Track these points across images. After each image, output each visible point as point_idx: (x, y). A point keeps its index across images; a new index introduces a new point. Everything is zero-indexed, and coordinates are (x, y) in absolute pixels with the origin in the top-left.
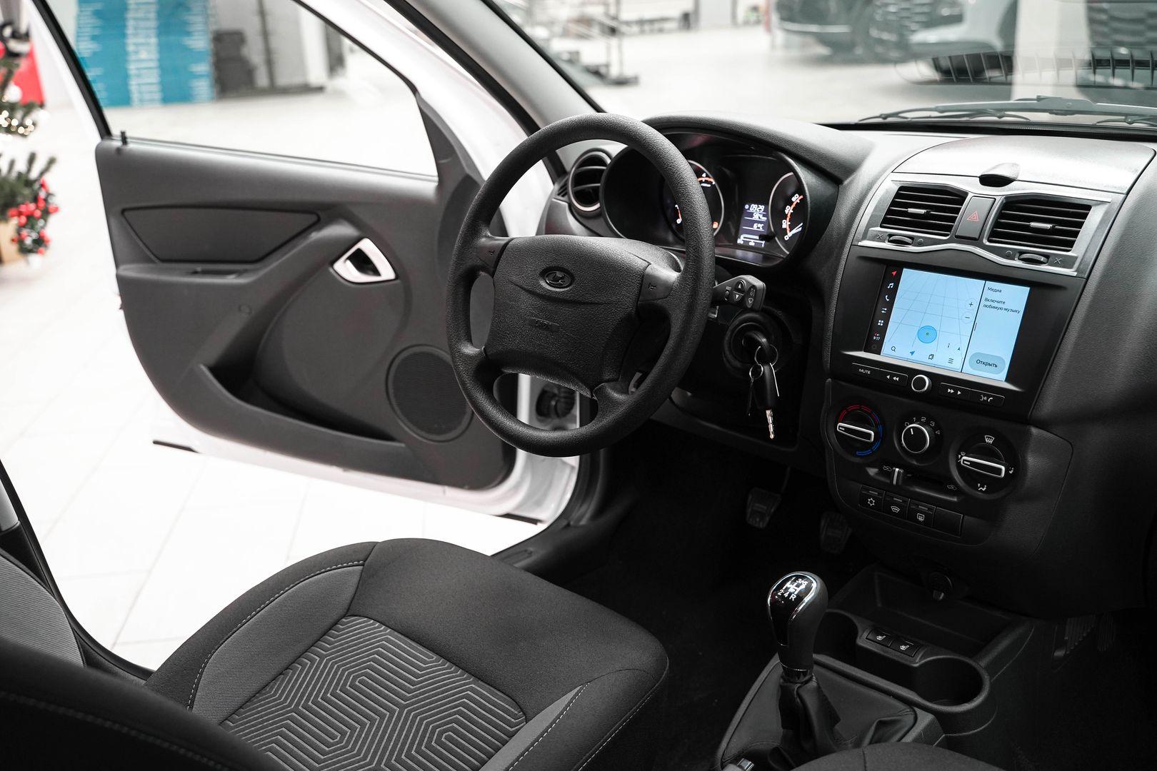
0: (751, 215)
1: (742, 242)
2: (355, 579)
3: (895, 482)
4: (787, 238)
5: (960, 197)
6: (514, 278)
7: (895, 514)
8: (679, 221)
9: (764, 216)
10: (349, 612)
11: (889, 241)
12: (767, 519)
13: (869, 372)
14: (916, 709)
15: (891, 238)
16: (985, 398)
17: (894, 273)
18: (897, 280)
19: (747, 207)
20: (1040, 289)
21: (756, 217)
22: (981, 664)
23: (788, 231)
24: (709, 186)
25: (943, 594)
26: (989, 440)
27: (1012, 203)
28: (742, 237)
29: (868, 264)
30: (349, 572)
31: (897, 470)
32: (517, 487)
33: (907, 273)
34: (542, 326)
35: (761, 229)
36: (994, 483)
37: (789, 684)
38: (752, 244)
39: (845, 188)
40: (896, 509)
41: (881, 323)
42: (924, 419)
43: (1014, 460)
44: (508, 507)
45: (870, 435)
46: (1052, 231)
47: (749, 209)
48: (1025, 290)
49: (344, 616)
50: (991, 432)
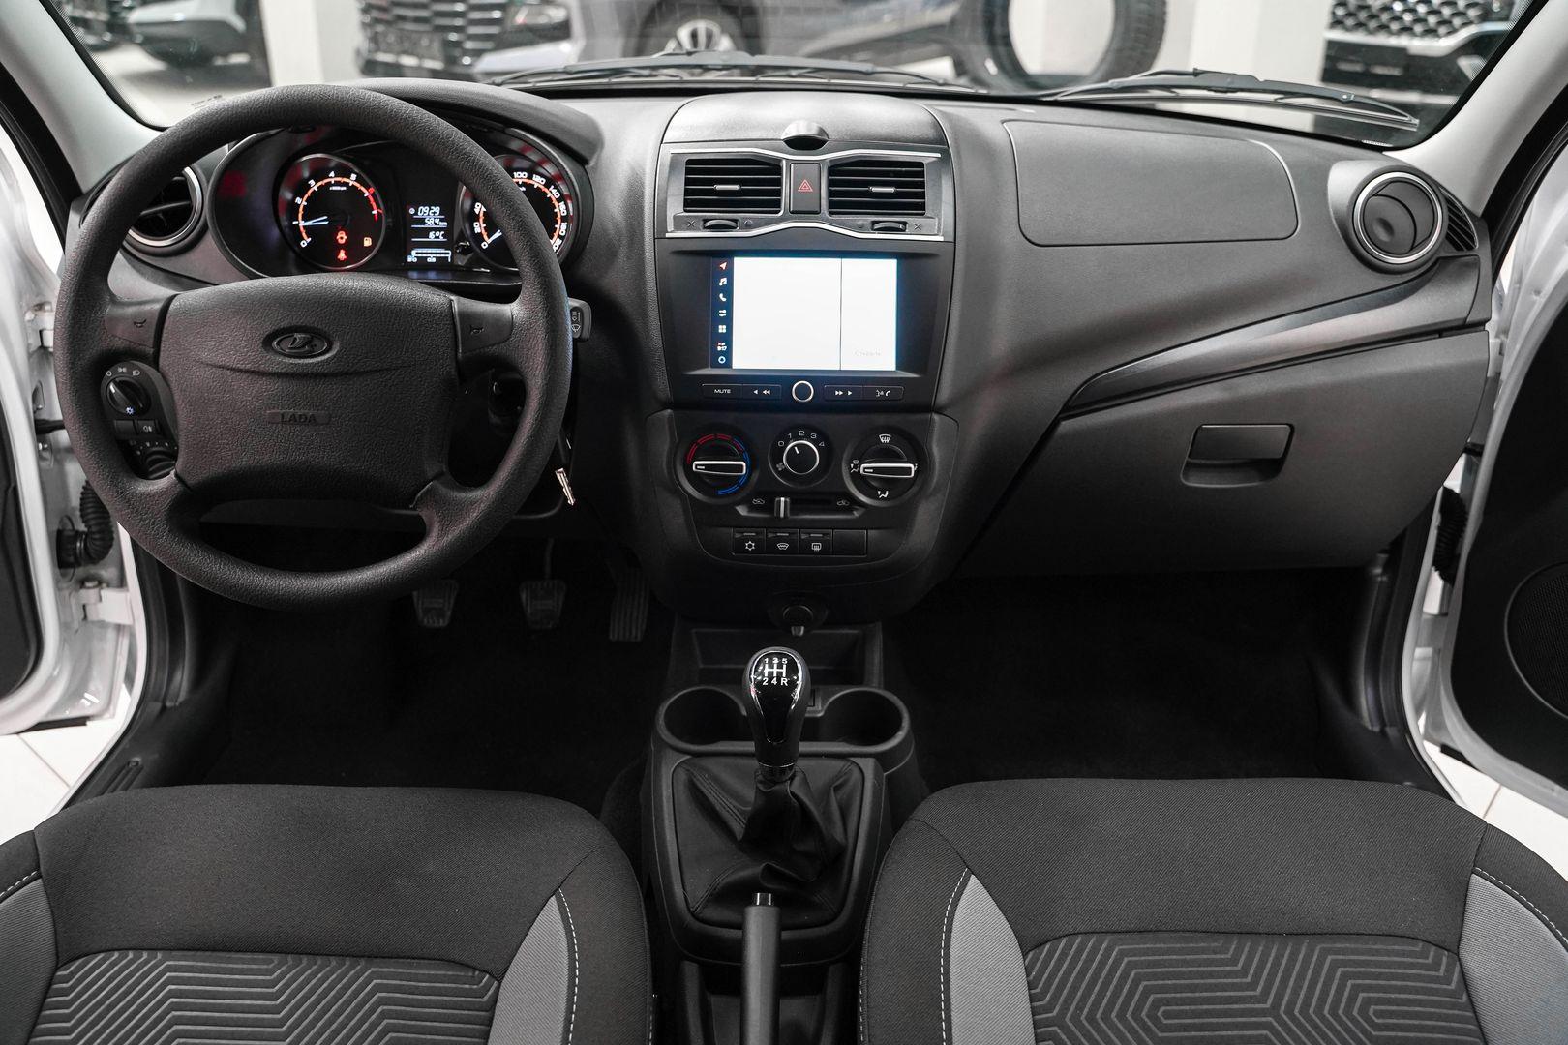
0: (422, 221)
1: (415, 260)
2: (42, 905)
3: (782, 515)
4: (484, 245)
5: (773, 167)
6: (205, 356)
7: (783, 552)
8: (304, 244)
9: (442, 220)
10: (67, 951)
11: (705, 228)
12: (449, 613)
13: (729, 391)
14: (852, 759)
15: (709, 224)
16: (882, 393)
17: (724, 266)
18: (729, 273)
19: (412, 211)
20: (911, 261)
21: (429, 223)
22: (875, 686)
23: (485, 237)
24: (344, 188)
25: (803, 628)
26: (885, 439)
27: (836, 169)
28: (414, 252)
29: (689, 259)
30: (25, 899)
31: (783, 499)
33: (740, 264)
35: (442, 239)
36: (893, 484)
38: (432, 260)
39: (595, 168)
40: (783, 546)
41: (722, 329)
42: (802, 433)
43: (921, 457)
45: (742, 466)
46: (896, 193)
47: (416, 213)
48: (890, 266)
49: (57, 969)
50: (886, 430)
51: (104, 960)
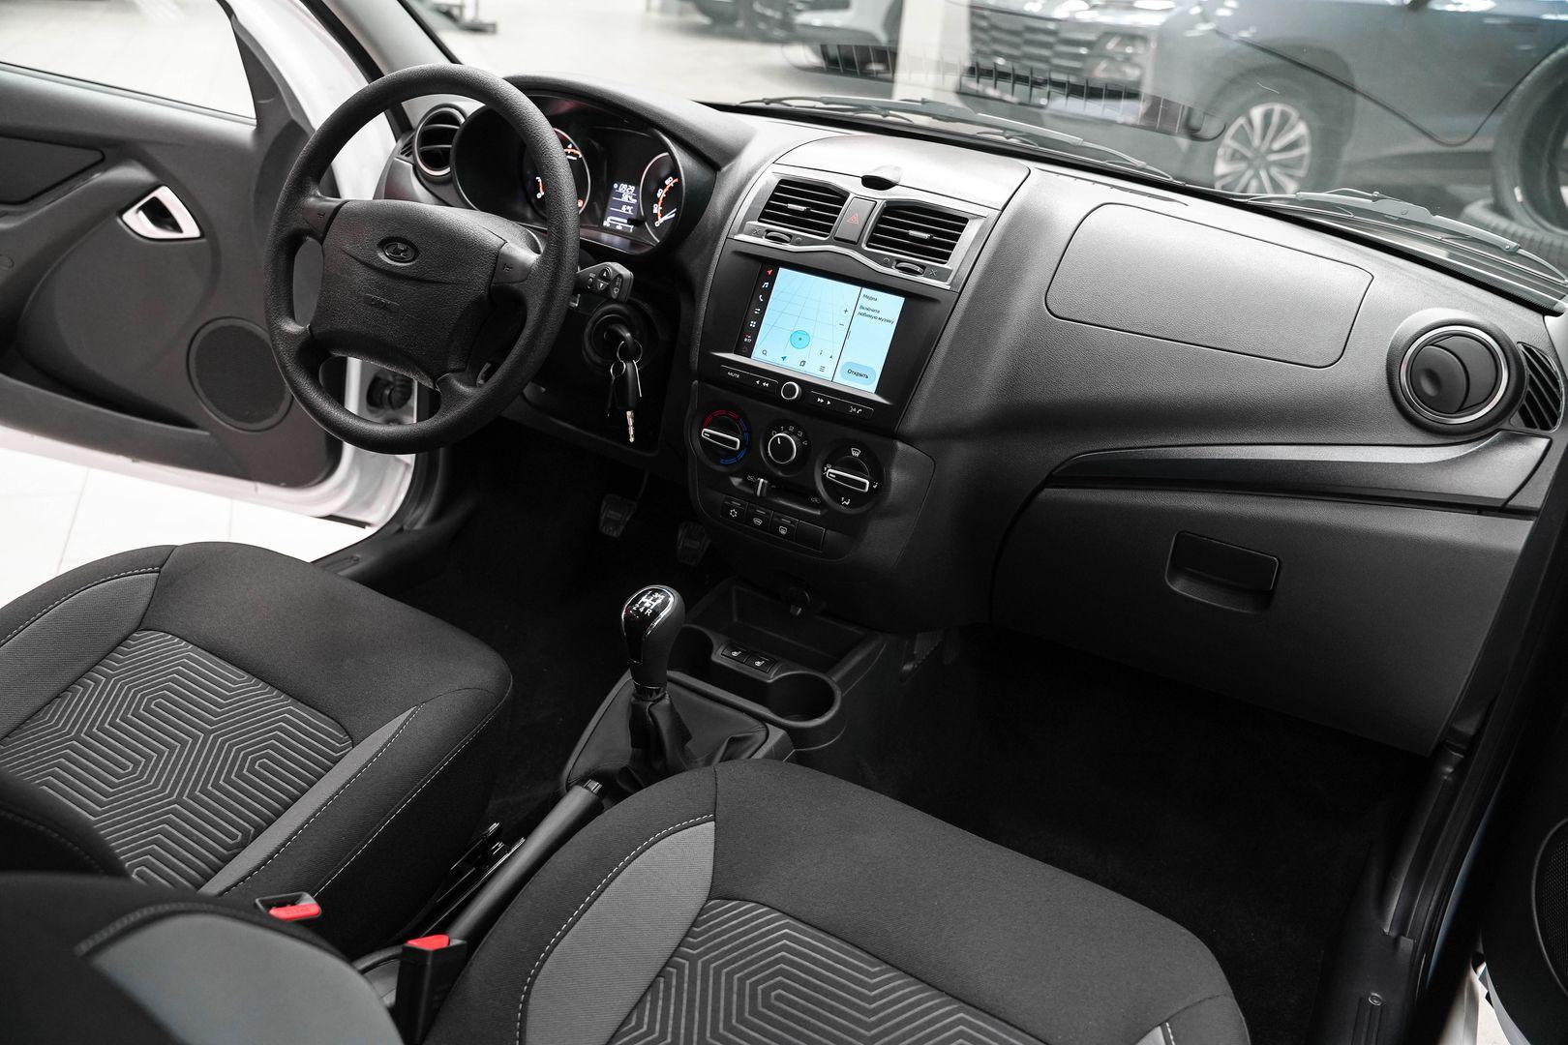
0: (620, 195)
1: (608, 225)
2: (148, 589)
3: (758, 493)
4: (657, 224)
5: (841, 196)
6: (347, 247)
7: (756, 526)
8: (539, 196)
9: (634, 197)
10: (142, 625)
11: (767, 237)
12: (622, 527)
13: (738, 376)
14: (768, 725)
15: (769, 234)
16: (855, 410)
17: (770, 272)
18: (772, 280)
19: (616, 186)
20: (915, 300)
21: (625, 198)
22: (833, 680)
23: (659, 217)
24: (575, 158)
25: (800, 609)
26: (856, 453)
27: (892, 208)
28: (609, 219)
29: (742, 261)
30: (142, 580)
31: (762, 480)
32: (343, 485)
33: (782, 272)
34: (378, 304)
35: (630, 212)
36: (858, 498)
37: (641, 702)
38: (619, 227)
39: (724, 175)
40: (758, 521)
41: (753, 324)
42: (791, 428)
43: (879, 475)
44: (332, 507)
45: (736, 442)
46: (929, 242)
47: (618, 189)
48: (899, 301)
49: (135, 631)
50: (859, 446)
51: (161, 637)
